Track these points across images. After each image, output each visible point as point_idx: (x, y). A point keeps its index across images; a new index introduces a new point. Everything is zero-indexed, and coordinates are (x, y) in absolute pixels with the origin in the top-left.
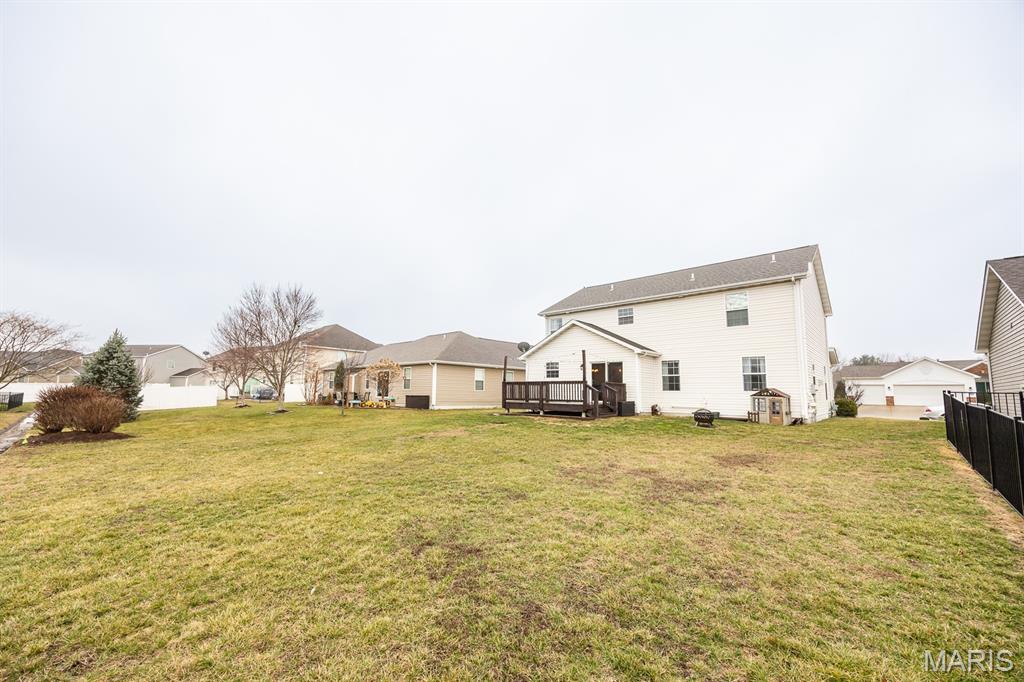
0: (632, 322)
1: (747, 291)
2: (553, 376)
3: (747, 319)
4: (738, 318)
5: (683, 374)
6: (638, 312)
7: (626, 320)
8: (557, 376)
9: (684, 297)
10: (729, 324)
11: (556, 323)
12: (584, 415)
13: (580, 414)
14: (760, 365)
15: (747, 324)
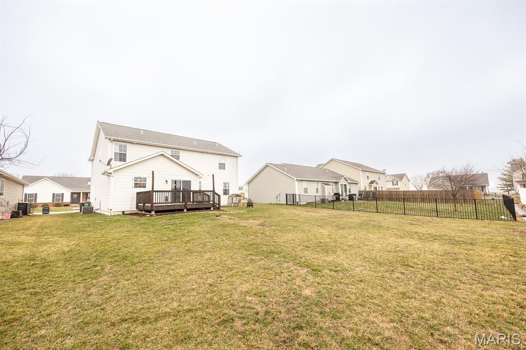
2: (140, 187)
3: (225, 167)
4: (222, 166)
6: (182, 154)
7: (175, 157)
8: (145, 187)
10: (219, 168)
12: (212, 209)
13: (210, 208)
14: (227, 185)
15: (225, 169)
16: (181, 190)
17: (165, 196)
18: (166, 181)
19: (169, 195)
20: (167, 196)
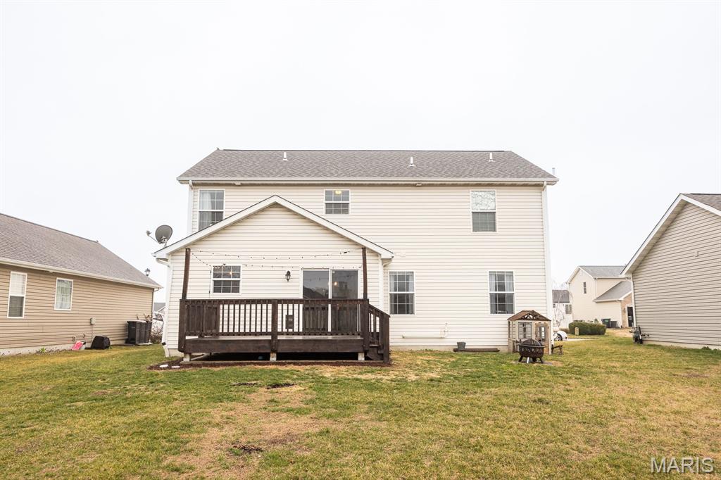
0: (346, 211)
1: (496, 191)
2: (226, 290)
3: (494, 224)
4: (484, 222)
5: (418, 291)
6: (356, 198)
7: (338, 207)
8: (236, 290)
9: (423, 185)
10: (476, 228)
11: (207, 199)
12: (361, 358)
13: (354, 356)
14: (506, 281)
15: (495, 230)
16: (330, 297)
17: (285, 314)
18: (288, 274)
19: (297, 312)
20: (291, 313)
